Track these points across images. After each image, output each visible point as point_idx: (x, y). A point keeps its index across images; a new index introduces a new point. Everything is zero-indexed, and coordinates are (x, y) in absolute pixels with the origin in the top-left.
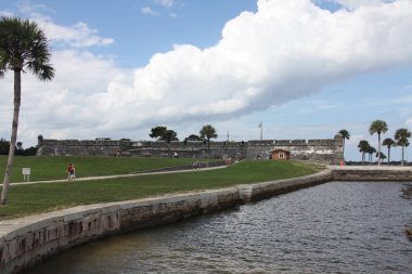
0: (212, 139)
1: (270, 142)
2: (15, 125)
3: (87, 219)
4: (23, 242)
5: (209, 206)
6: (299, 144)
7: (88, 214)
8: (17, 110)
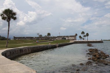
0: (50, 36)
1: (62, 36)
2: (9, 31)
3: (24, 49)
4: (11, 52)
5: (49, 47)
6: (67, 37)
7: (24, 48)
8: (9, 28)
